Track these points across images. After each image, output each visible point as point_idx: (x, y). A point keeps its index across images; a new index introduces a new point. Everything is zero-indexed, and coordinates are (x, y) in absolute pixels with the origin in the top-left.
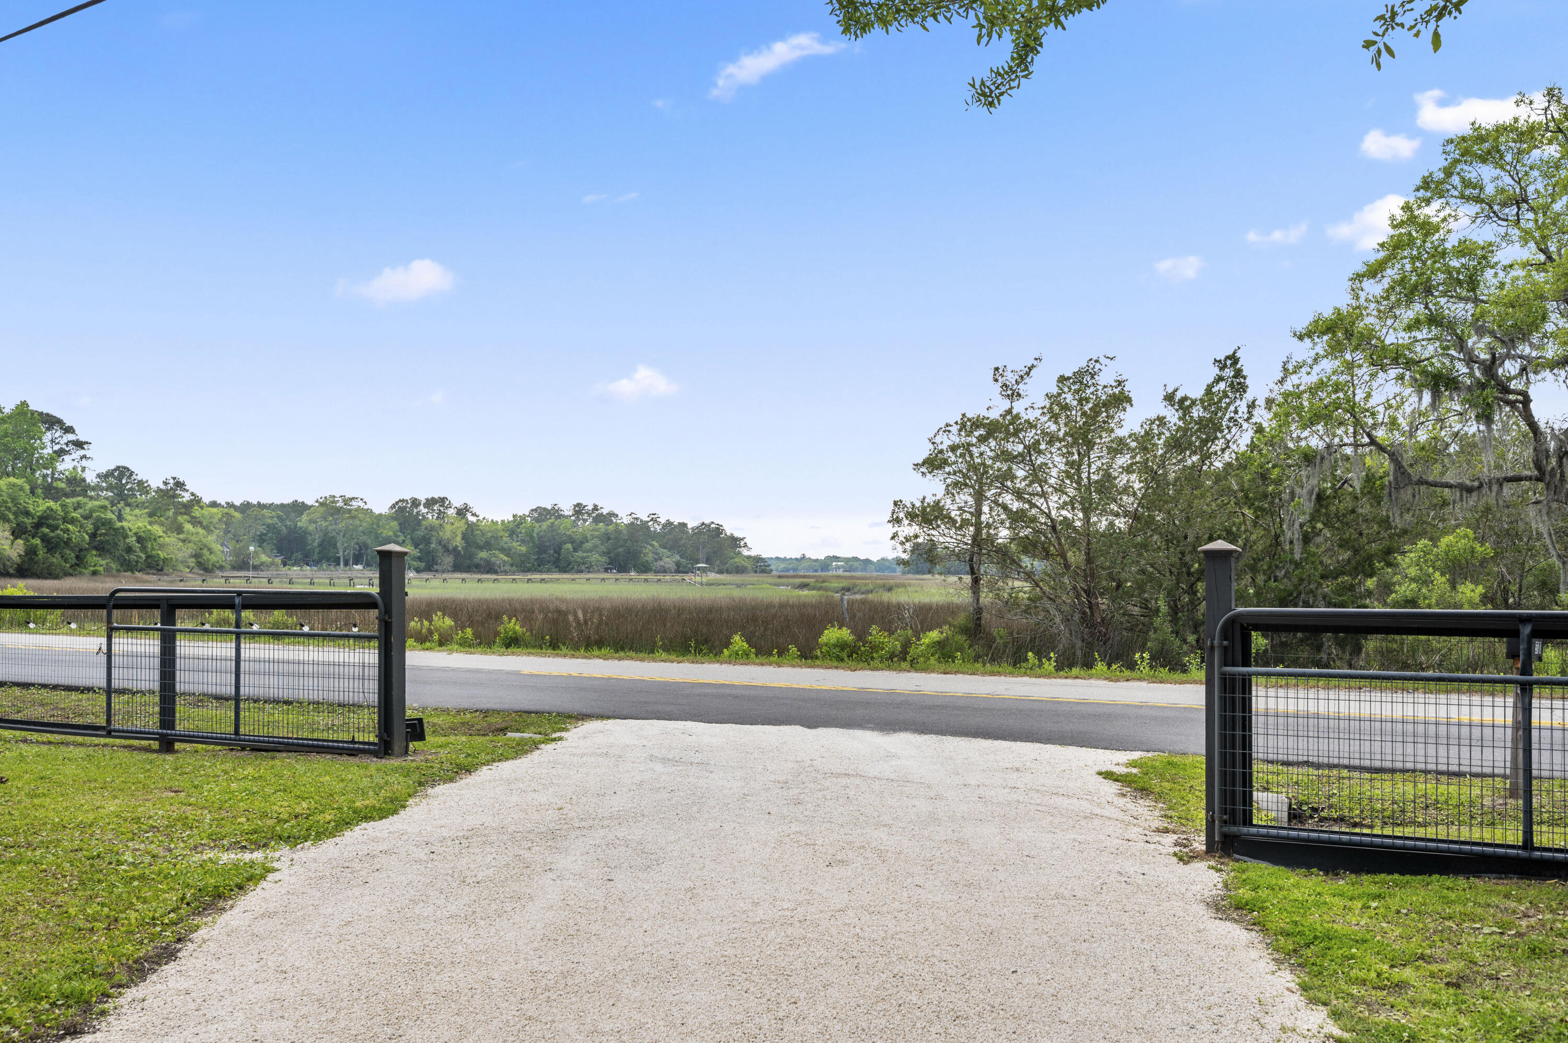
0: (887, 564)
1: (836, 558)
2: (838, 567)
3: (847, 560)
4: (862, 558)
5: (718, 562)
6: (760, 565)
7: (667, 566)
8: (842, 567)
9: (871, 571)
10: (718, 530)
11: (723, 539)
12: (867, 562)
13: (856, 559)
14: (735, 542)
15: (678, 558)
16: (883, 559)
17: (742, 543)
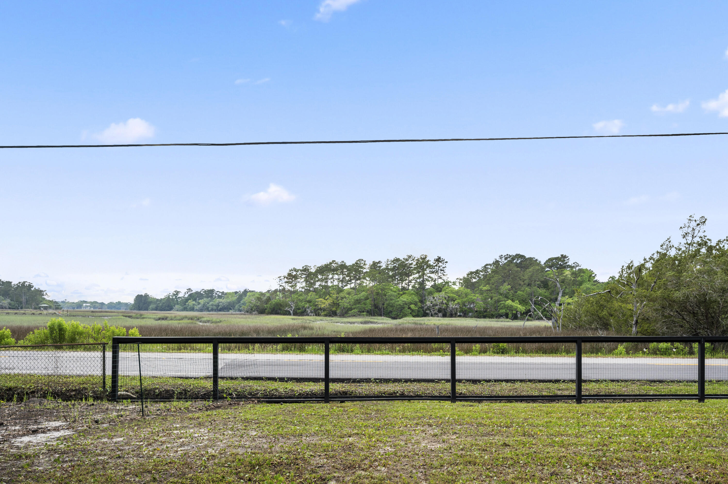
0: (114, 305)
1: (86, 302)
2: (87, 307)
3: (90, 303)
4: (99, 302)
5: (34, 304)
6: (56, 306)
7: (4, 305)
8: (89, 306)
9: (105, 309)
10: (30, 286)
11: (33, 292)
12: (102, 304)
13: (96, 302)
14: (40, 292)
15: (9, 301)
16: (111, 303)
17: (44, 294)
